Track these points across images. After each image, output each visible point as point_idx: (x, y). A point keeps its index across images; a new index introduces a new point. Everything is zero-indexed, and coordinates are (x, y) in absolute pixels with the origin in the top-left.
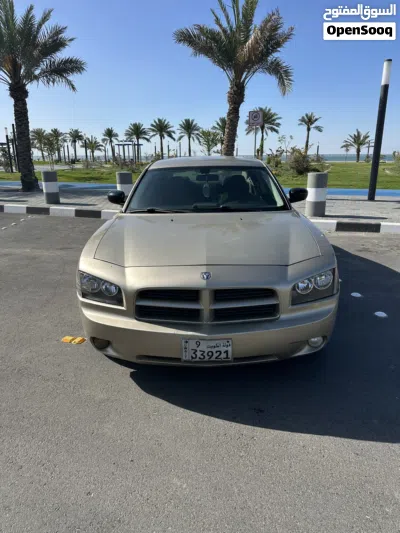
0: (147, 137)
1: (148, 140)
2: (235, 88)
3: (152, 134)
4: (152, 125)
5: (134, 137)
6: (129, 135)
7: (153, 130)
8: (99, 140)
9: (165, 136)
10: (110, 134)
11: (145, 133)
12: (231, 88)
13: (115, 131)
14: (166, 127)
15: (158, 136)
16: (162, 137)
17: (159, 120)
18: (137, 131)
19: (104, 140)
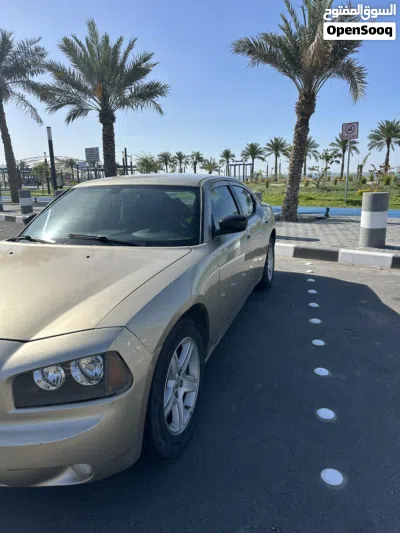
0: (263, 156)
1: (263, 159)
2: (303, 98)
3: (268, 153)
4: (268, 145)
5: (250, 157)
6: (246, 155)
7: (269, 150)
8: (217, 161)
9: (281, 154)
10: (227, 155)
11: (261, 153)
12: (300, 98)
13: (232, 152)
14: (282, 145)
15: (273, 155)
16: (277, 155)
17: (276, 139)
18: (253, 151)
19: (221, 161)
